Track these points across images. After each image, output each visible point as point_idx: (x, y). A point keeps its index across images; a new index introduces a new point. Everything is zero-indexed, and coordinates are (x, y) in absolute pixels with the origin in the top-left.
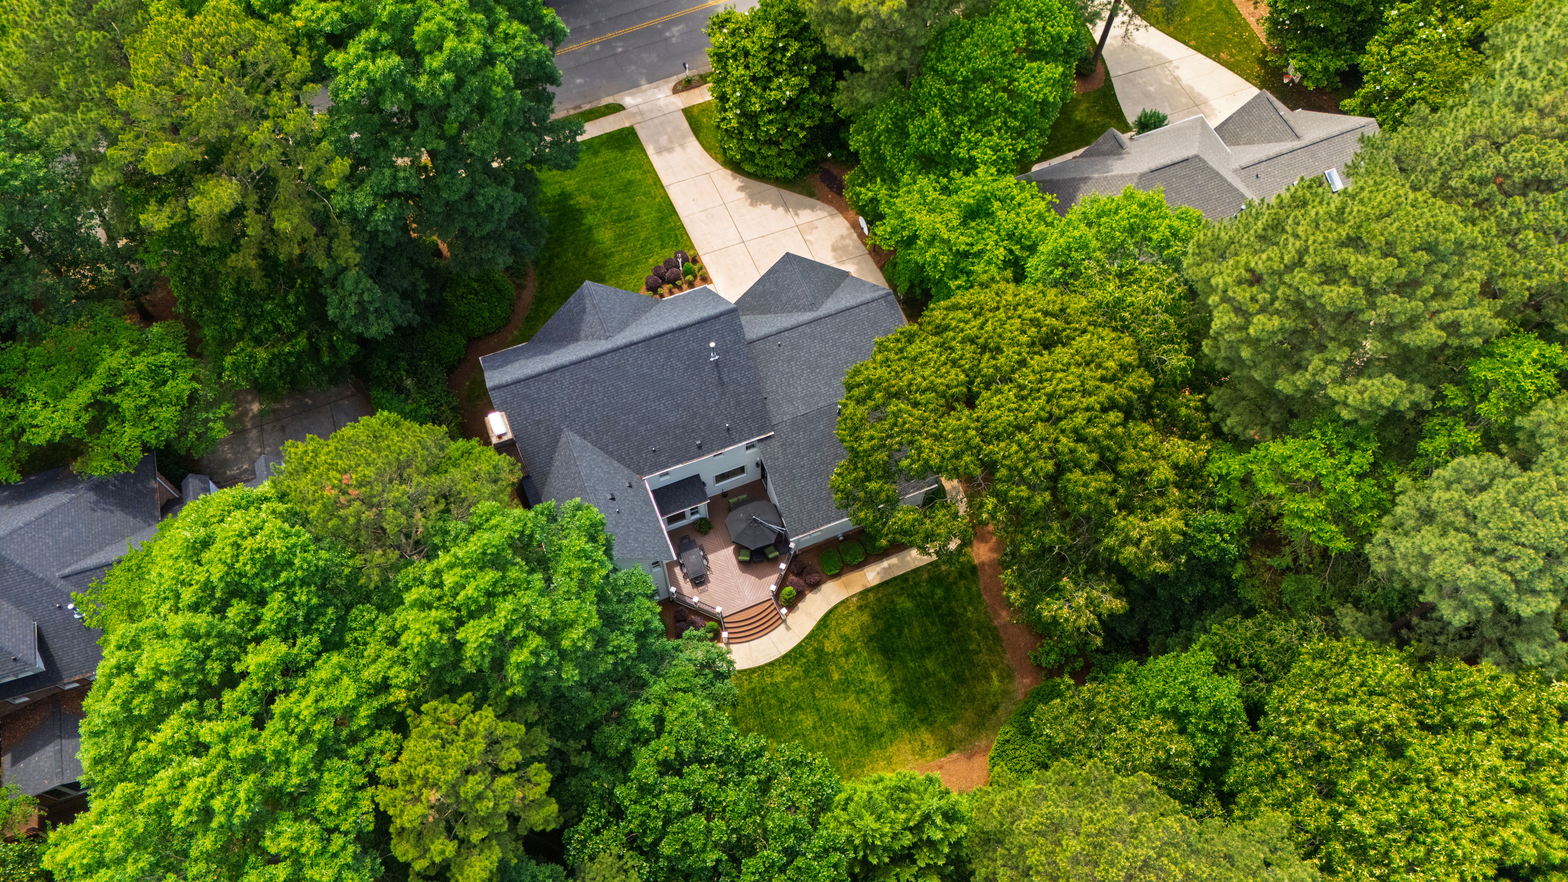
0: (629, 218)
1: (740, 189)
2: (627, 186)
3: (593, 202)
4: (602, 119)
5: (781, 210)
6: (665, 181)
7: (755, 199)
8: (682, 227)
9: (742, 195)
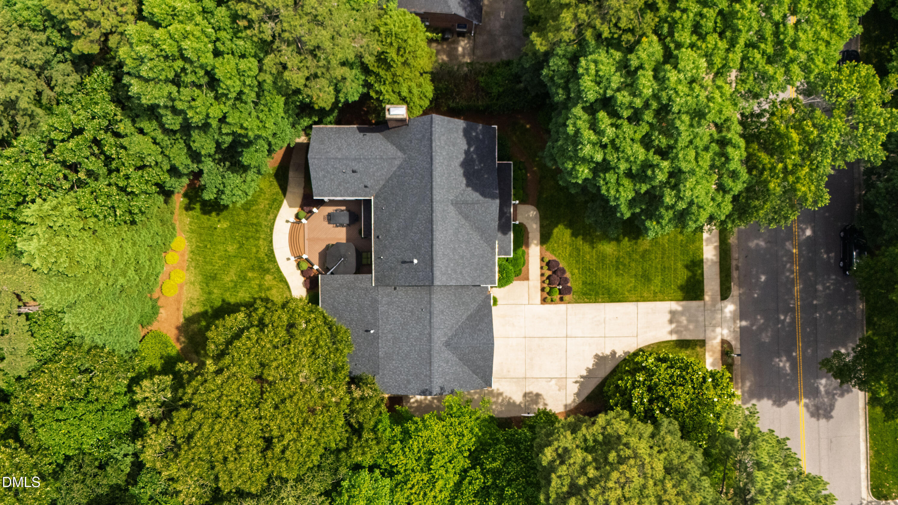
0: (618, 268)
1: (614, 353)
2: (646, 278)
3: (641, 249)
4: (718, 281)
5: (585, 373)
6: (642, 305)
7: (600, 360)
8: (595, 302)
9: (608, 352)
